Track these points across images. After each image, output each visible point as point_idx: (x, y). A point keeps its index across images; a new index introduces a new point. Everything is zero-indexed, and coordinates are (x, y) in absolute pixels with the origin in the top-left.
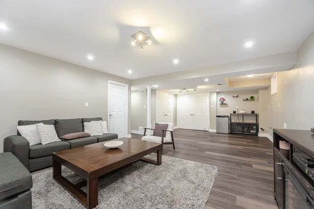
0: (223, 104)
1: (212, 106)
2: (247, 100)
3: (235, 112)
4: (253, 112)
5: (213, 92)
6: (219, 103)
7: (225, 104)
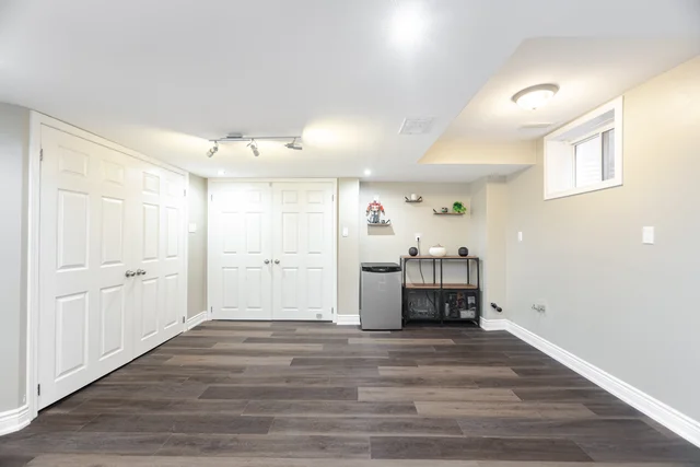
0: (377, 224)
1: (345, 232)
2: (445, 212)
3: (414, 252)
4: (464, 252)
5: (350, 179)
6: (366, 219)
7: (385, 225)
